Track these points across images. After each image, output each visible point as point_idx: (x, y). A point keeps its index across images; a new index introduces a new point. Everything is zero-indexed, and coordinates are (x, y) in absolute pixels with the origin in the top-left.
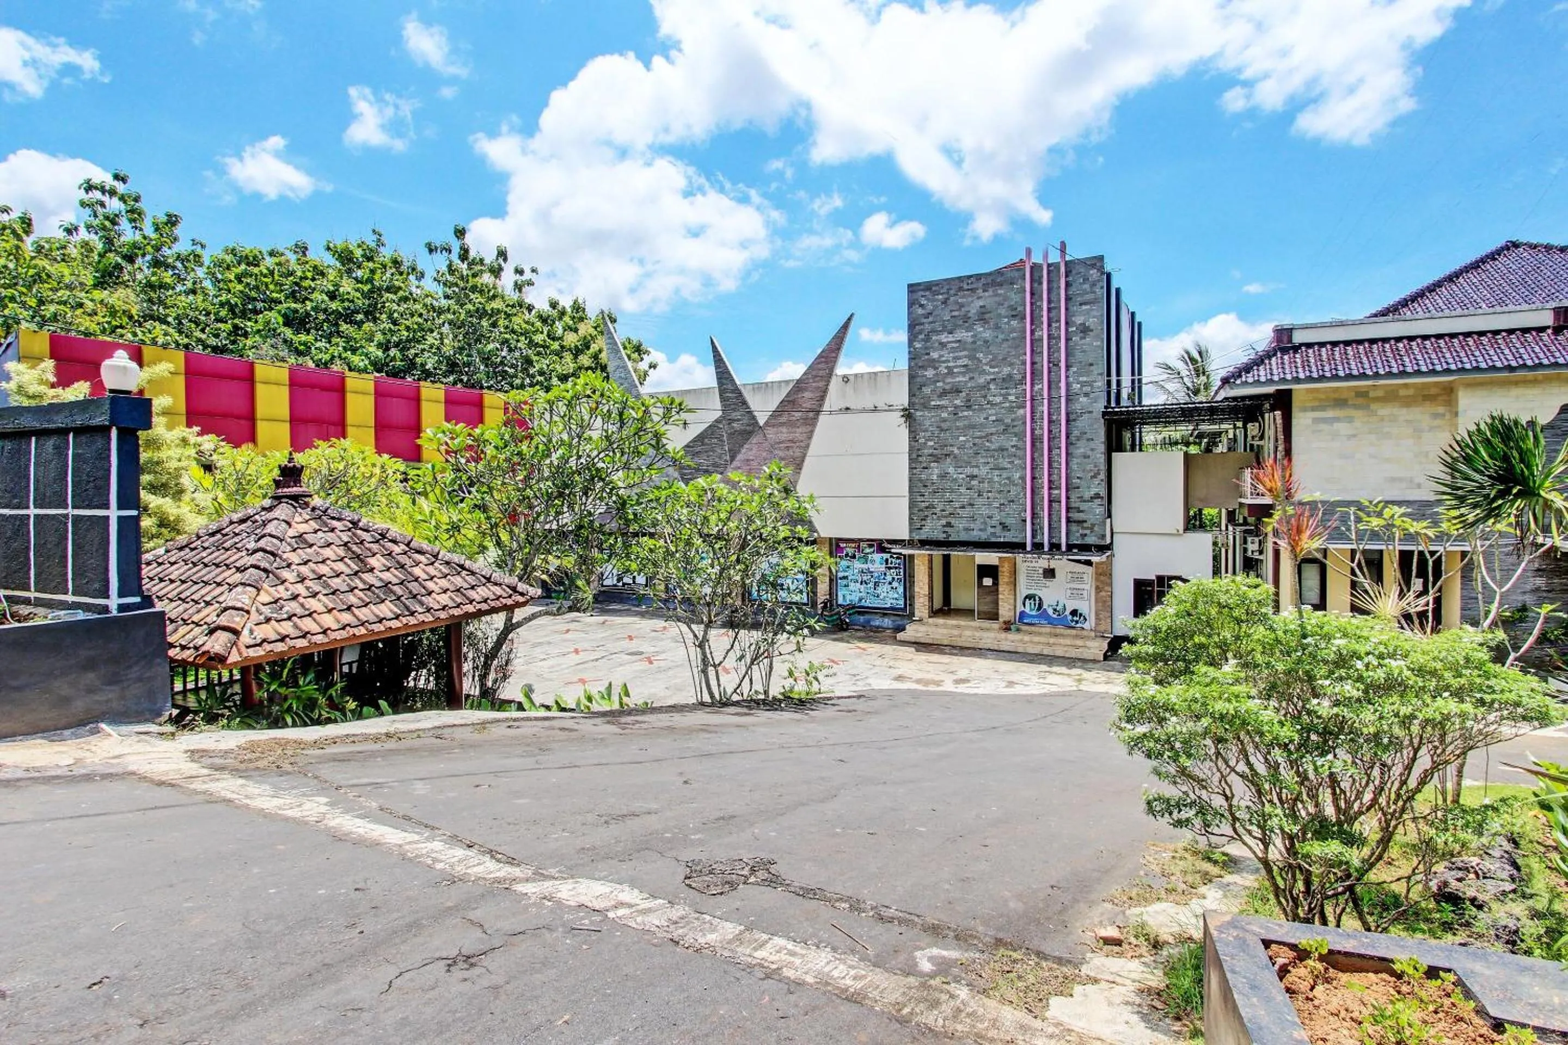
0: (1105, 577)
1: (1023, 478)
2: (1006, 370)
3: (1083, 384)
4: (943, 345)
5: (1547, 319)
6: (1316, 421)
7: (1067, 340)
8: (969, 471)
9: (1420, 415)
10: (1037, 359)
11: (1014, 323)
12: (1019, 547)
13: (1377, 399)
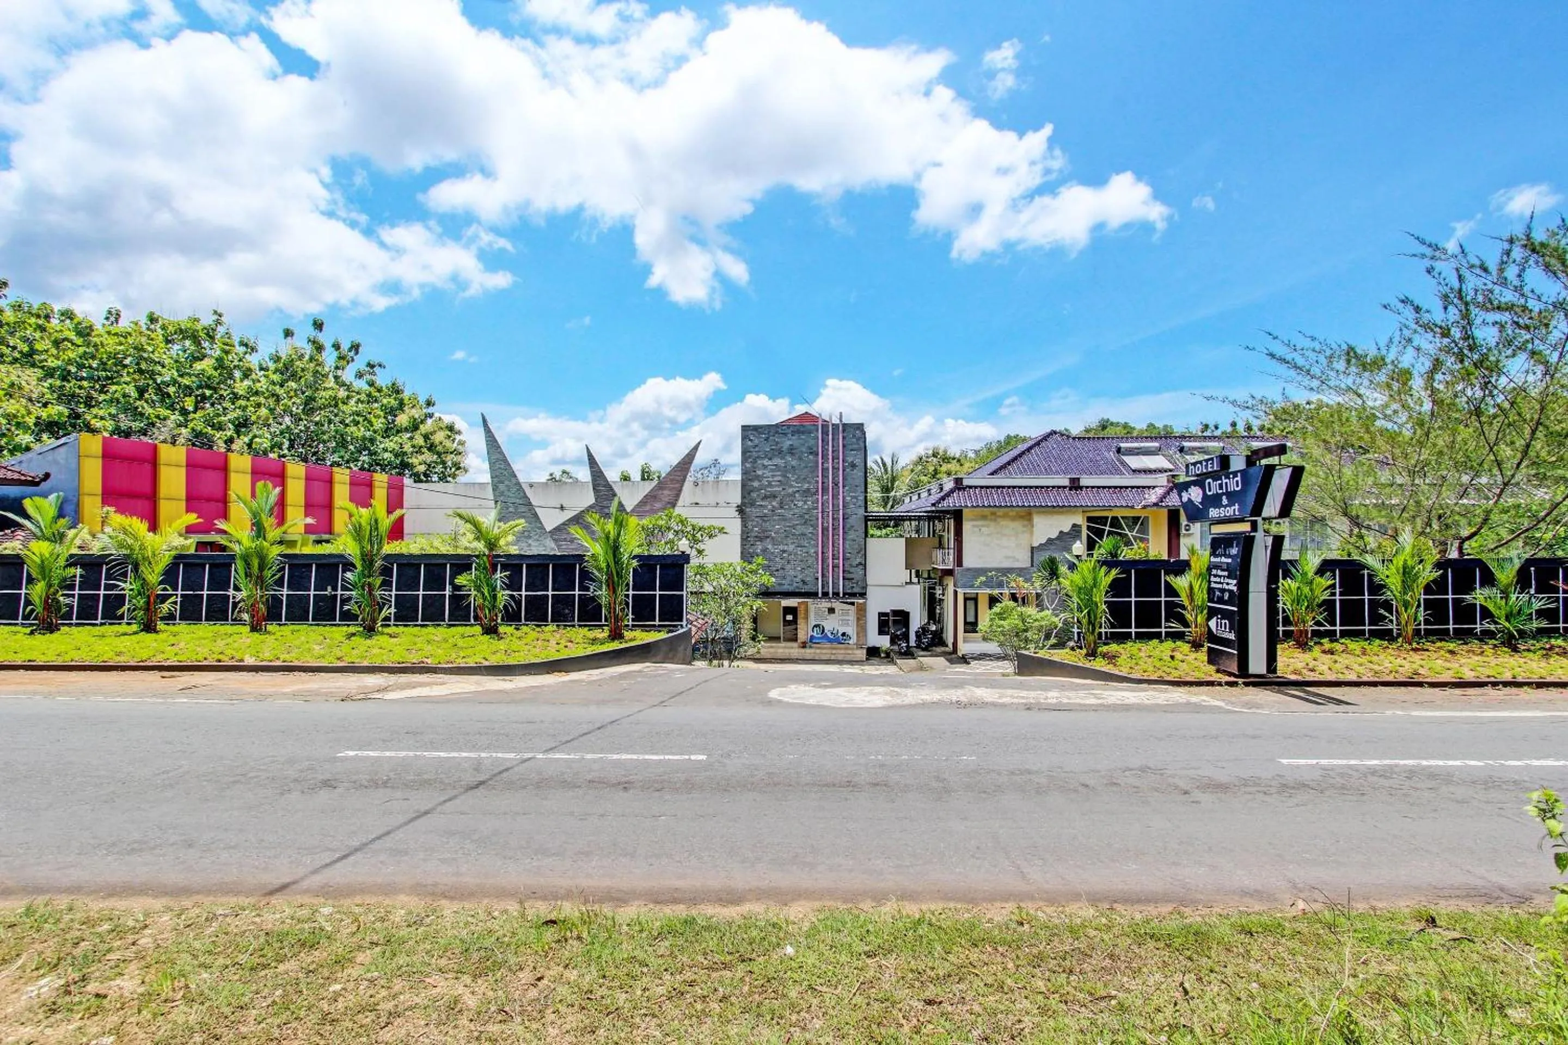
0: (862, 613)
1: (816, 553)
2: (806, 486)
3: (853, 497)
4: (765, 467)
5: (1066, 482)
6: (974, 526)
7: (844, 470)
8: (781, 547)
9: (1017, 525)
10: (826, 480)
11: (811, 457)
12: (813, 595)
13: (1000, 517)
